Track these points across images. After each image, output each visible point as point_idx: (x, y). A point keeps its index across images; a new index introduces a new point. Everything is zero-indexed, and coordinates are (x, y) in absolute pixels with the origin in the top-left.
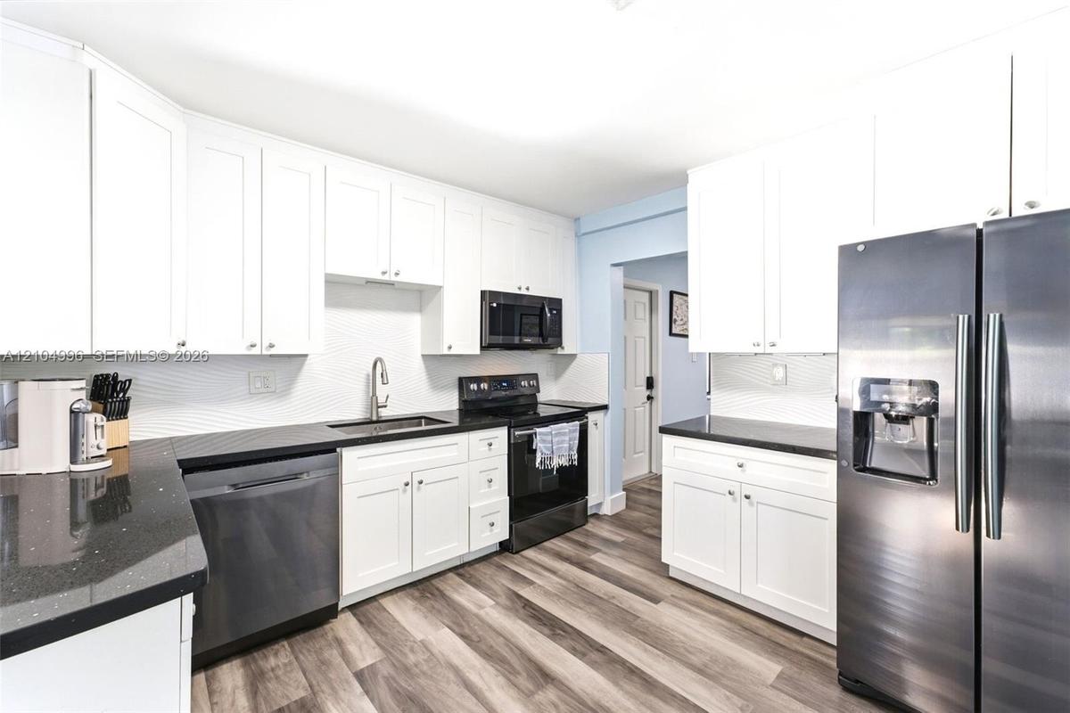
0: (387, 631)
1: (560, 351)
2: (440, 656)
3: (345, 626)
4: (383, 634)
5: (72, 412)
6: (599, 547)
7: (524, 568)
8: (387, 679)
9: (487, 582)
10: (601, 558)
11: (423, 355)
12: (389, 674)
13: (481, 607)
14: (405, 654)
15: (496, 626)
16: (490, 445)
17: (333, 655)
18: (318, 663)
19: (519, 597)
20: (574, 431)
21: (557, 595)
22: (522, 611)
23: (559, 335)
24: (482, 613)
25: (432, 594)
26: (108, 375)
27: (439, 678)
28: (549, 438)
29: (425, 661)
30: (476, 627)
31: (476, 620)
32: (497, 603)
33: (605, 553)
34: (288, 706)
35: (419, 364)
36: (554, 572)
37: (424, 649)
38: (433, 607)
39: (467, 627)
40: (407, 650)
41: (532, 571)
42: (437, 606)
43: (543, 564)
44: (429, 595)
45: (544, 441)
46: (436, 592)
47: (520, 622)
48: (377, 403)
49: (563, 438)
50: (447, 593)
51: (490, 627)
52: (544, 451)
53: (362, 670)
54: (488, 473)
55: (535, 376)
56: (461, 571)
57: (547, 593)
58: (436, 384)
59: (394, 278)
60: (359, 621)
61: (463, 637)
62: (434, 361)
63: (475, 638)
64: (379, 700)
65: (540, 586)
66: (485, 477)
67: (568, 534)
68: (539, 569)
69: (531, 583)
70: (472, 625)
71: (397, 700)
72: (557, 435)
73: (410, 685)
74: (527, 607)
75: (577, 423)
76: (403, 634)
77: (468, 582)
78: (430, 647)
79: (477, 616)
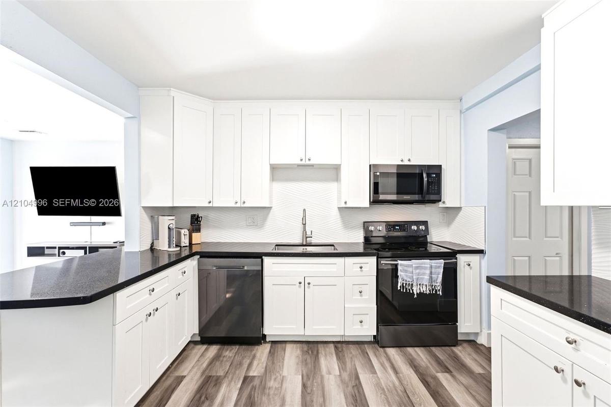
0: (276, 362)
1: (441, 205)
2: (283, 391)
3: (263, 351)
4: (273, 363)
5: (169, 228)
6: (451, 369)
7: (378, 360)
8: (254, 388)
9: (347, 360)
10: (447, 379)
11: (338, 208)
12: (256, 386)
13: (329, 373)
14: (271, 379)
15: (326, 389)
16: (361, 268)
17: (246, 362)
18: (239, 363)
19: (357, 378)
20: (439, 267)
21: (383, 389)
22: (350, 388)
23: (439, 192)
24: (326, 376)
25: (312, 352)
26: (195, 215)
27: (273, 402)
28: (410, 269)
29: (276, 388)
30: (315, 384)
31: (319, 380)
32: (340, 375)
33: (453, 376)
34: (214, 376)
35: (335, 213)
36: (396, 372)
37: (280, 382)
38: (306, 360)
39: (311, 381)
40: (273, 377)
41: (382, 365)
42: (309, 360)
43: (394, 363)
44: (310, 352)
45: (406, 271)
46: (315, 353)
47: (342, 395)
48: (306, 234)
49: (422, 271)
50: (320, 355)
51: (323, 388)
52: (405, 278)
53: (249, 376)
54: (360, 286)
55: (425, 223)
56: (339, 345)
57: (378, 385)
58: (347, 225)
59: (308, 162)
60: (270, 350)
61: (304, 386)
62: (345, 210)
63: (309, 391)
64: (241, 396)
65: (378, 377)
66: (357, 289)
67: (433, 349)
68: (387, 365)
69: (374, 372)
70: (315, 381)
71: (247, 402)
72: (417, 268)
73: (258, 398)
74: (355, 388)
75: (442, 261)
76: (280, 368)
77: (337, 354)
78: (284, 381)
79: (322, 377)
